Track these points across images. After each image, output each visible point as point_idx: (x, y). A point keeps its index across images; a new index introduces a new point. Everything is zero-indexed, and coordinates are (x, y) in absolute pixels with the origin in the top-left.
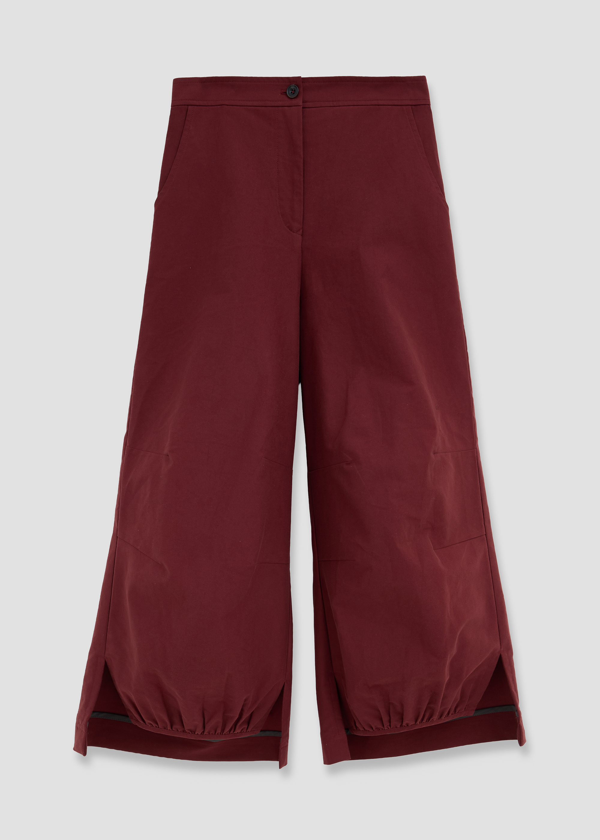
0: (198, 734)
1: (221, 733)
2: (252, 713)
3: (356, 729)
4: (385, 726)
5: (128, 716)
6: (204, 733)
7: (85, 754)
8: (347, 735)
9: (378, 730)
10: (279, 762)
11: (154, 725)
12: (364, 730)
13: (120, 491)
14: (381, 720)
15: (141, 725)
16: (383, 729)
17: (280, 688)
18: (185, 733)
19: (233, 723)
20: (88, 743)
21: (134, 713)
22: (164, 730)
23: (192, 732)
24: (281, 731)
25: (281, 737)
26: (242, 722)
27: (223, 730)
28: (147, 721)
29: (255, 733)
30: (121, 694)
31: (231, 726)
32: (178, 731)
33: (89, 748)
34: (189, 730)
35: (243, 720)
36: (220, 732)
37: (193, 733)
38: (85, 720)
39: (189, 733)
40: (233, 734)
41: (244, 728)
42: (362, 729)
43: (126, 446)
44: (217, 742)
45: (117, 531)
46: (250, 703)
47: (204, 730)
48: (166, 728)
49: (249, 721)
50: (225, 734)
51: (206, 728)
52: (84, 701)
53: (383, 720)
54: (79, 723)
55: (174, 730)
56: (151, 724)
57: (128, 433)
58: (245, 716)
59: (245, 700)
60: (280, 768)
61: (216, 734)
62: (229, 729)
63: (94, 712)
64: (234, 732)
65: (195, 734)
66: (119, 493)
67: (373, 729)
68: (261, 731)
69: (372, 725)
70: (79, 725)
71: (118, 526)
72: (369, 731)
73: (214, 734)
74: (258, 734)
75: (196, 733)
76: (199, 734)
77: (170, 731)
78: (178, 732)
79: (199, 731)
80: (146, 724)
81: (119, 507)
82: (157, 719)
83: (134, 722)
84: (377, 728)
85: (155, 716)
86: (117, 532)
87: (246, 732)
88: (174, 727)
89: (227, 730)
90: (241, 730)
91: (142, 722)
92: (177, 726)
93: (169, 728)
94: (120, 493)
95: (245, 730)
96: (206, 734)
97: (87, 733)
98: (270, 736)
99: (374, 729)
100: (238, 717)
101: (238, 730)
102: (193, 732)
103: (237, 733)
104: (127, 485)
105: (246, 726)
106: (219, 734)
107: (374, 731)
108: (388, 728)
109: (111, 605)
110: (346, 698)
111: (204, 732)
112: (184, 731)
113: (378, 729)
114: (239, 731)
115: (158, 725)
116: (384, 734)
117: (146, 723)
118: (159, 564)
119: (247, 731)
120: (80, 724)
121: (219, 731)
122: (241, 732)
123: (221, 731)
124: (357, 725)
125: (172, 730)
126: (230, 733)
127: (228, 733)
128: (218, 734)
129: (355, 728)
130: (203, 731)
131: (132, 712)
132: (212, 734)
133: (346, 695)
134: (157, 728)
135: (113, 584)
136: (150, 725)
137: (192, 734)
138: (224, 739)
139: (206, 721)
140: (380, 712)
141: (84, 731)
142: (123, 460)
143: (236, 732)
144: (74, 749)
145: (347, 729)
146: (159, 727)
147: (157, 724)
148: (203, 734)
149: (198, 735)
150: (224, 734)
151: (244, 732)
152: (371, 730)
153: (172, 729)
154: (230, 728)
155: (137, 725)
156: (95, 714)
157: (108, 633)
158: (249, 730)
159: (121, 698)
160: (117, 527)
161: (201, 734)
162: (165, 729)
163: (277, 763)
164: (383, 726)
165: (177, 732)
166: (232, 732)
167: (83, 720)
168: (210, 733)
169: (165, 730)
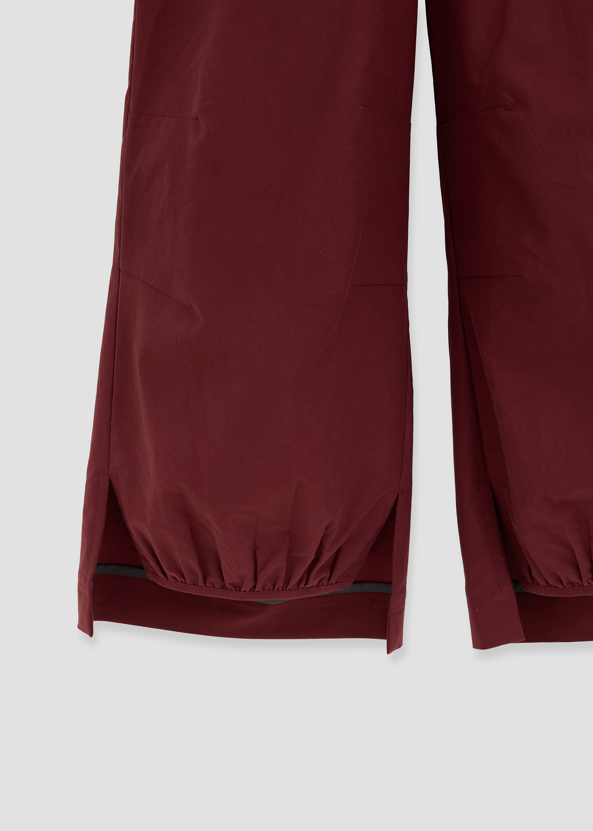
0: (245, 591)
1: (283, 588)
2: (339, 550)
3: (531, 582)
4: (585, 580)
5: (142, 568)
6: (255, 589)
7: (91, 633)
8: (515, 593)
9: (572, 587)
10: (386, 640)
11: (179, 579)
12: (546, 585)
13: (122, 191)
14: (576, 566)
15: (162, 582)
16: (580, 584)
17: (391, 504)
18: (225, 590)
19: (305, 569)
20: (94, 616)
21: (150, 562)
22: (193, 586)
23: (235, 589)
24: (391, 583)
25: (391, 594)
26: (320, 566)
27: (287, 582)
28: (169, 573)
29: (344, 587)
30: (133, 532)
31: (301, 574)
32: (214, 587)
33: (97, 624)
34: (231, 584)
35: (323, 563)
36: (282, 585)
37: (238, 589)
38: (88, 578)
39: (232, 590)
40: (303, 588)
41: (324, 578)
42: (542, 583)
43: (128, 111)
44: (276, 605)
45: (119, 259)
46: (335, 532)
47: (256, 583)
48: (197, 584)
49: (332, 566)
50: (290, 590)
51: (258, 580)
52: (85, 548)
53: (580, 568)
54: (82, 584)
55: (208, 587)
56: (175, 578)
57: (132, 89)
58: (327, 556)
59: (327, 528)
60: (389, 652)
61: (275, 589)
62: (297, 581)
63: (98, 564)
64: (306, 585)
65: (240, 591)
66: (120, 194)
67: (563, 584)
68: (355, 582)
69: (561, 576)
70: (81, 587)
71: (120, 250)
72: (555, 587)
73: (272, 589)
74: (348, 588)
75: (243, 589)
76: (248, 590)
77: (203, 588)
78: (215, 589)
79: (247, 586)
80: (167, 578)
81: (121, 218)
82: (183, 570)
83: (150, 577)
84: (570, 583)
85: (181, 565)
86: (119, 262)
87: (328, 585)
88: (210, 580)
89: (294, 581)
90: (318, 581)
91: (161, 575)
92: (213, 579)
93: (201, 583)
94: (122, 194)
95: (325, 582)
96: (258, 591)
97: (92, 599)
98: (371, 591)
99: (565, 583)
100: (313, 558)
101: (313, 582)
102: (237, 587)
103: (312, 587)
104: (132, 179)
105: (328, 575)
106: (281, 589)
107: (565, 587)
108: (590, 584)
109: (114, 386)
110: (512, 523)
111: (254, 587)
112: (223, 587)
113: (572, 584)
114: (315, 583)
115: (185, 579)
116: (584, 595)
117: (168, 576)
118: (185, 306)
119: (330, 583)
120: (83, 587)
121: (280, 584)
122: (318, 585)
123: (284, 585)
124: (533, 574)
125: (206, 586)
126: (300, 588)
127: (296, 587)
128: (278, 589)
129: (529, 580)
130: (253, 585)
131: (149, 560)
132: (269, 590)
133: (511, 517)
134: (183, 584)
135: (116, 350)
136: (173, 580)
137: (236, 591)
138: (288, 599)
139: (259, 568)
140: (574, 551)
141: (88, 596)
142: (125, 138)
143: (309, 585)
144: (79, 627)
145: (515, 582)
146: (186, 583)
147: (183, 577)
148: (254, 591)
149: (245, 593)
150: (288, 589)
151: (324, 585)
152: (559, 586)
153: (205, 584)
154: (298, 578)
155: (155, 580)
156: (100, 567)
157: (111, 433)
158: (333, 580)
159: (132, 538)
160: (119, 253)
161: (250, 591)
162: (195, 584)
163: (383, 643)
164: (581, 579)
165: (212, 589)
166: (302, 585)
167: (85, 580)
168: (266, 589)
169: (195, 586)
